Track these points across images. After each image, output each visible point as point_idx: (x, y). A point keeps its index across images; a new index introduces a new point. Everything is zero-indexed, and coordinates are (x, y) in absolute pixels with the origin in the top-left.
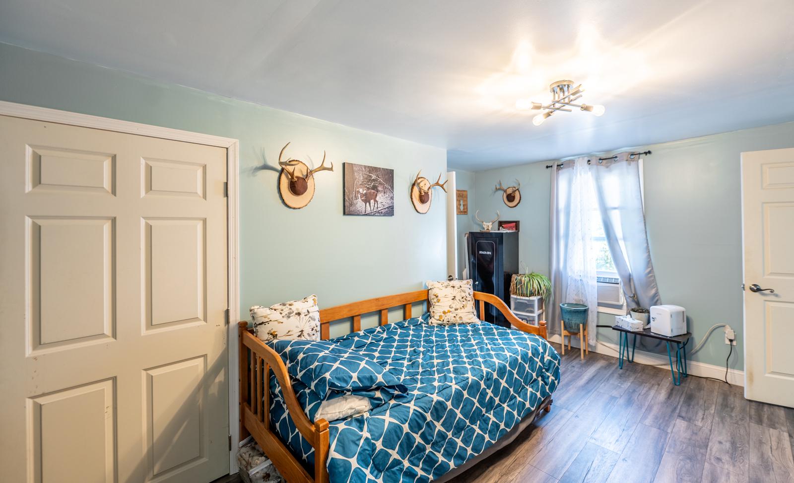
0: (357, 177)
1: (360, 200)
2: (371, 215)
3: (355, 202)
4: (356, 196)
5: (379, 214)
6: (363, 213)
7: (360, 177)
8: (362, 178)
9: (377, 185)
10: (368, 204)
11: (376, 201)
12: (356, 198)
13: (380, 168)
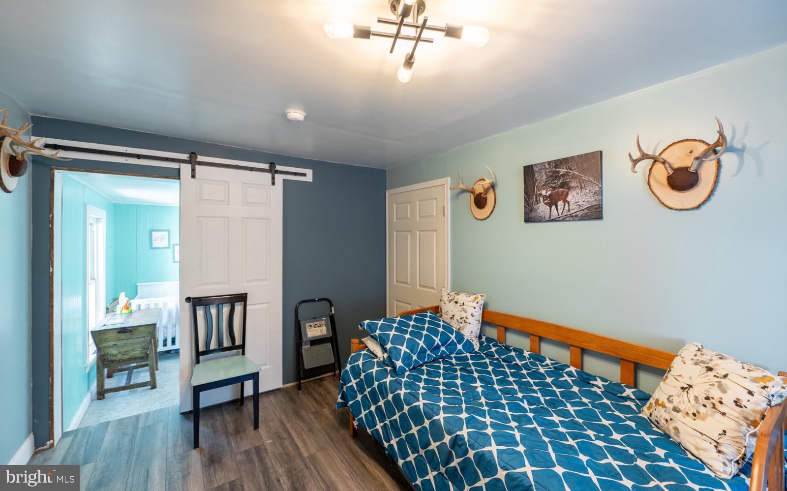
0: (539, 178)
1: (542, 204)
2: (559, 221)
3: (536, 207)
4: (536, 200)
5: (571, 219)
6: (547, 219)
7: (542, 176)
8: (544, 178)
9: (568, 180)
10: (553, 207)
11: (565, 201)
12: (538, 202)
13: (572, 157)
